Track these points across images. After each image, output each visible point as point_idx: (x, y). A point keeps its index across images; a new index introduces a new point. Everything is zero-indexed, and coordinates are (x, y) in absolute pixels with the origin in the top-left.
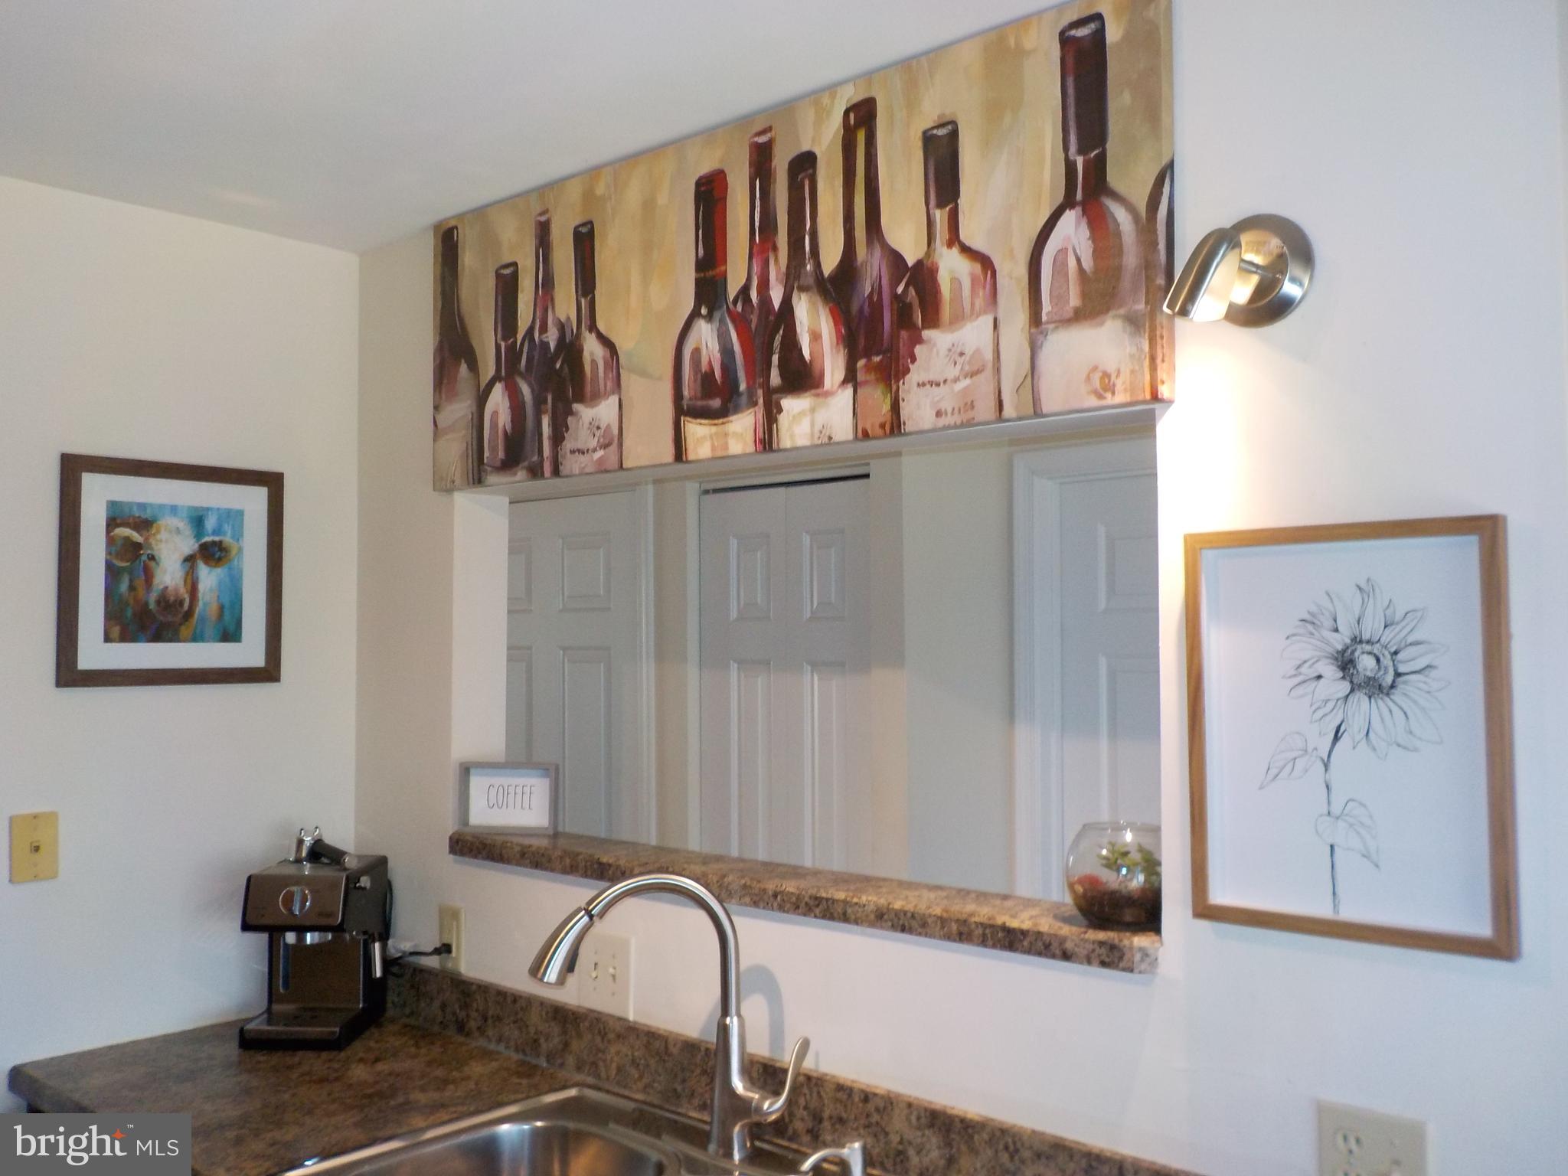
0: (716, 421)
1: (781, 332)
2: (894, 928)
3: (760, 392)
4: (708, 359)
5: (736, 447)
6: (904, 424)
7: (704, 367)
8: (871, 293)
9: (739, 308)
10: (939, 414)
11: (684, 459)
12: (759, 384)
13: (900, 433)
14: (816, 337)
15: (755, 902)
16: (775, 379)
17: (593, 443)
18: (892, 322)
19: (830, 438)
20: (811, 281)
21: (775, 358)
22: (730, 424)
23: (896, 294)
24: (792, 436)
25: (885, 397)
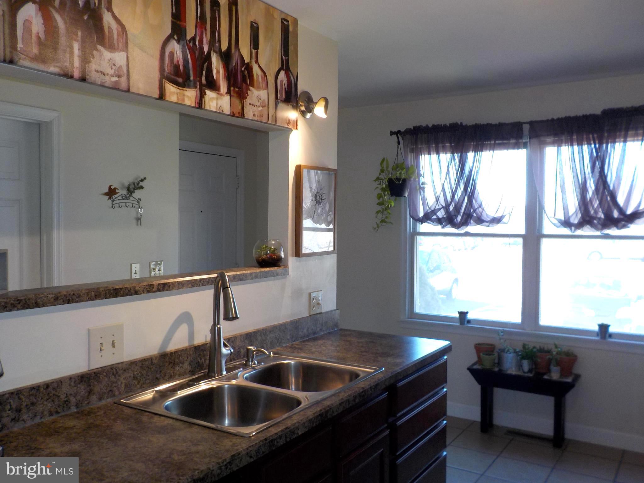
0: (180, 88)
1: (207, 63)
2: (238, 280)
3: (198, 83)
4: (177, 60)
5: (188, 102)
6: (245, 115)
7: (175, 62)
8: (235, 66)
9: (191, 45)
10: (254, 115)
11: (164, 98)
12: (198, 80)
13: (243, 118)
14: (218, 72)
15: (193, 286)
16: (204, 81)
17: (111, 72)
18: (241, 77)
19: (223, 111)
20: (217, 50)
21: (204, 72)
22: (186, 91)
23: (242, 70)
24: (210, 106)
25: (240, 104)
